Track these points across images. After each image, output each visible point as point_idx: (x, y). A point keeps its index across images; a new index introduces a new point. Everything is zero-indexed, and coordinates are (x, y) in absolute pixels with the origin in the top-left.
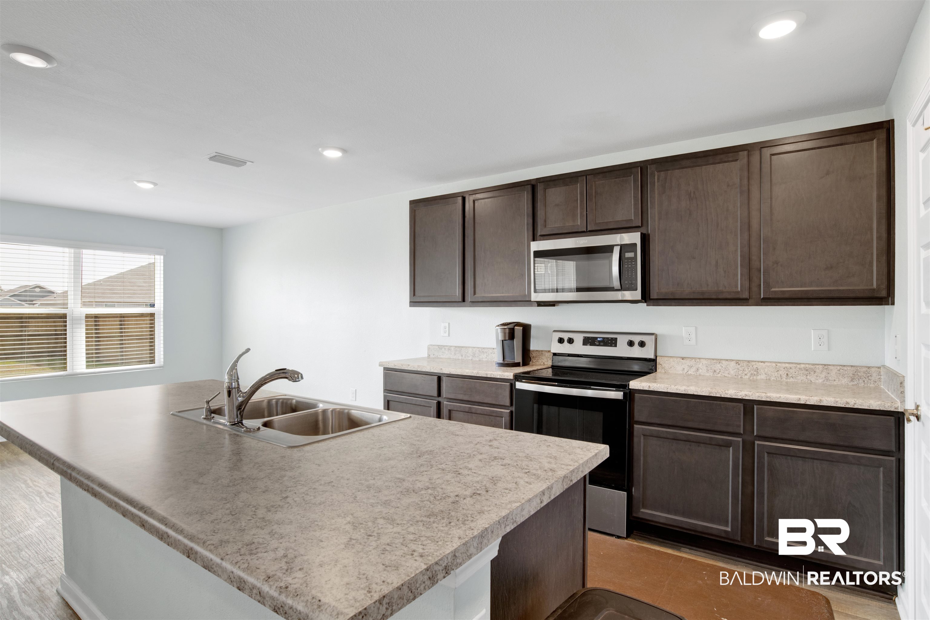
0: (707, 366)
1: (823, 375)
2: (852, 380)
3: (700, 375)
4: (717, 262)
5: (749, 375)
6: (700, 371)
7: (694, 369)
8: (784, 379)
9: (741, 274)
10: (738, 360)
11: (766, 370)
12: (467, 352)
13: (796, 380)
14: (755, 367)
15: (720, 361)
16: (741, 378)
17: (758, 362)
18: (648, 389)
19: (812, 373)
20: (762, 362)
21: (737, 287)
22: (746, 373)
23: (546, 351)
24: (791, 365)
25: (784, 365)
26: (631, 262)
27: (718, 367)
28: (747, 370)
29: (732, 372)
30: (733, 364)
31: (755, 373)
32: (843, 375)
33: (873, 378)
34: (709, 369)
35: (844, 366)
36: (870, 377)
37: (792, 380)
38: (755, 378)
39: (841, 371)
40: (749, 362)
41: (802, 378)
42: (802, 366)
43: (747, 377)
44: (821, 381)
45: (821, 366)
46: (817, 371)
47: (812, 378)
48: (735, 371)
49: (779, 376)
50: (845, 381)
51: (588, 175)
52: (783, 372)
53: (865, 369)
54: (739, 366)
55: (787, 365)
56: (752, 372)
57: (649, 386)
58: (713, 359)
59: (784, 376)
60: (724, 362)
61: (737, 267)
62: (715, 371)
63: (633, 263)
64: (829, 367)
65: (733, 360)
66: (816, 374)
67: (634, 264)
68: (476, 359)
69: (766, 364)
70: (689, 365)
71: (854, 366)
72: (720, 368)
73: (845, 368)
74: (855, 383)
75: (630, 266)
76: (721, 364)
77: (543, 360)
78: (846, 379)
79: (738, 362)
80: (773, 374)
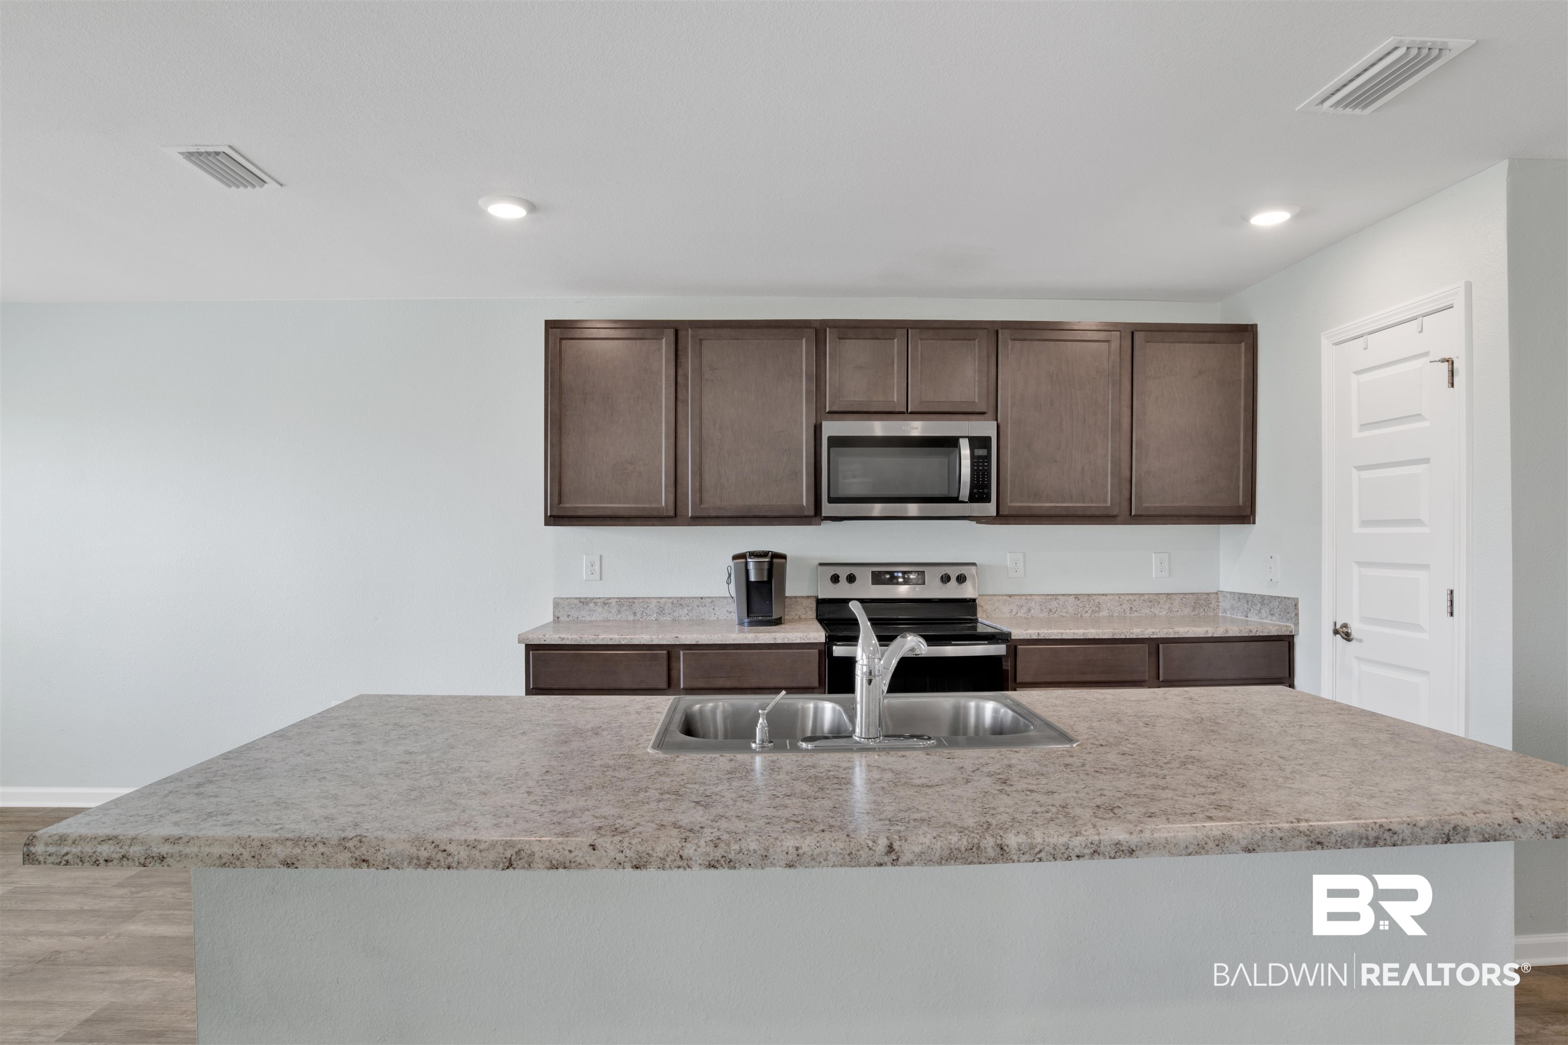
0: (1041, 605)
1: (1166, 607)
2: (1194, 610)
3: (1032, 617)
4: (1083, 469)
5: (1090, 612)
6: (1033, 611)
7: (1024, 610)
8: (1128, 614)
9: (1112, 485)
10: (1077, 595)
11: (1109, 605)
12: (646, 606)
13: (1140, 615)
14: (1097, 601)
15: (1055, 596)
16: (1081, 616)
17: (1099, 595)
18: (1036, 638)
19: (1156, 604)
20: (1103, 595)
21: (1106, 501)
22: (1086, 609)
23: (803, 597)
24: (1134, 597)
25: (1128, 598)
26: (984, 462)
27: (1054, 604)
28: (1087, 606)
29: (1071, 610)
30: (1072, 599)
31: (1097, 609)
32: (1186, 605)
33: (1212, 606)
34: (1043, 608)
35: (1186, 594)
36: (1209, 605)
37: (1136, 614)
38: (1096, 615)
39: (1184, 599)
40: (1089, 595)
41: (1147, 611)
42: (1146, 597)
43: (1087, 615)
44: (1164, 613)
45: (1165, 596)
46: (1161, 601)
47: (1156, 610)
48: (1074, 608)
49: (1123, 610)
50: (1187, 611)
51: (911, 328)
52: (1126, 606)
53: (1205, 596)
54: (1078, 602)
55: (1130, 597)
56: (1094, 608)
57: (1038, 633)
58: (1048, 595)
59: (1128, 611)
60: (1060, 597)
61: (1107, 476)
62: (1050, 610)
63: (986, 464)
64: (1172, 596)
65: (1071, 595)
66: (1160, 606)
67: (986, 466)
68: (665, 618)
69: (1108, 597)
70: (1019, 604)
71: (1194, 593)
72: (1057, 605)
73: (1187, 596)
74: (1197, 612)
75: (981, 468)
76: (1057, 600)
77: (798, 612)
78: (1188, 610)
79: (1077, 597)
80: (1116, 609)
